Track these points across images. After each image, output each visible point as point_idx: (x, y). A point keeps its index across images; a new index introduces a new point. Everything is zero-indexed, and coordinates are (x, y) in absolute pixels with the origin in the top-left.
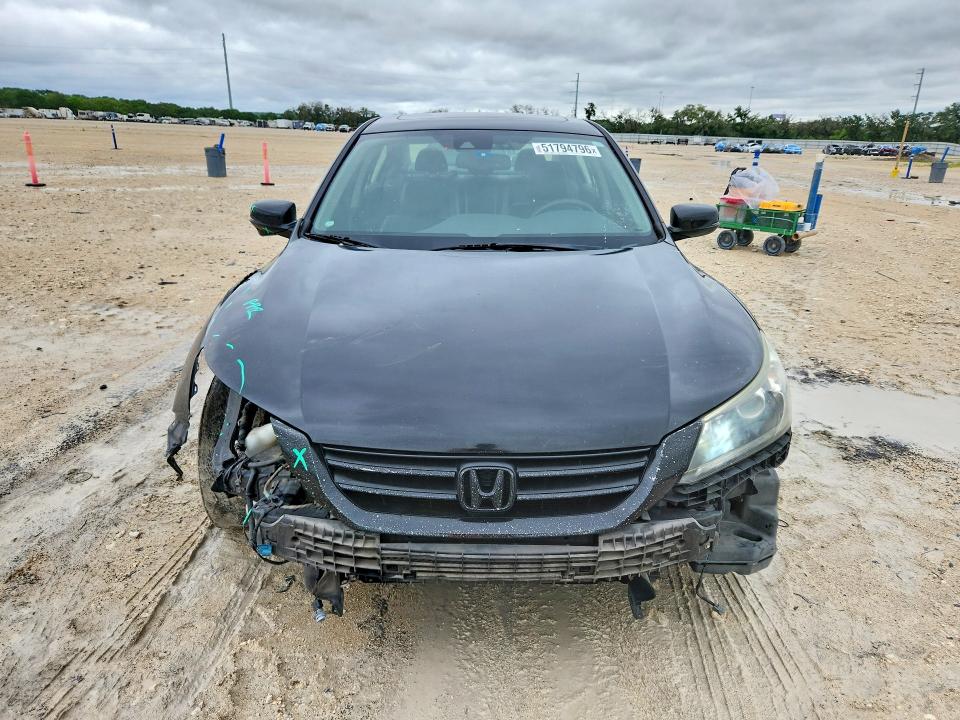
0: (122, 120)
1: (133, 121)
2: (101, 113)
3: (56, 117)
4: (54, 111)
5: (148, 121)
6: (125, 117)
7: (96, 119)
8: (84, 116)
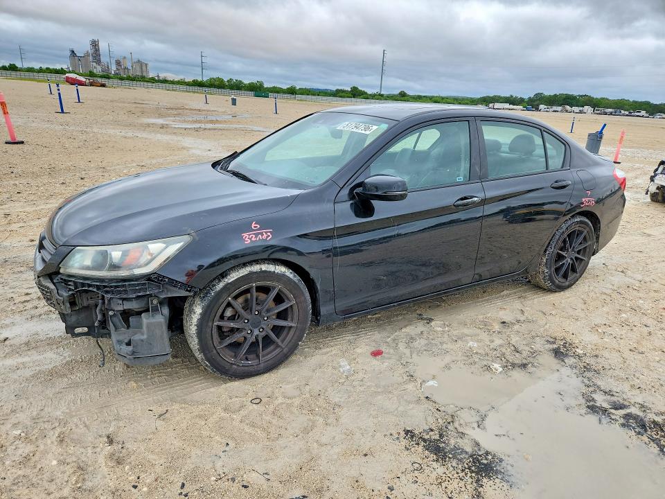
0: (624, 115)
1: (631, 116)
2: (610, 110)
3: (581, 112)
4: (581, 108)
5: (643, 116)
6: (627, 113)
7: (606, 114)
8: (598, 112)
